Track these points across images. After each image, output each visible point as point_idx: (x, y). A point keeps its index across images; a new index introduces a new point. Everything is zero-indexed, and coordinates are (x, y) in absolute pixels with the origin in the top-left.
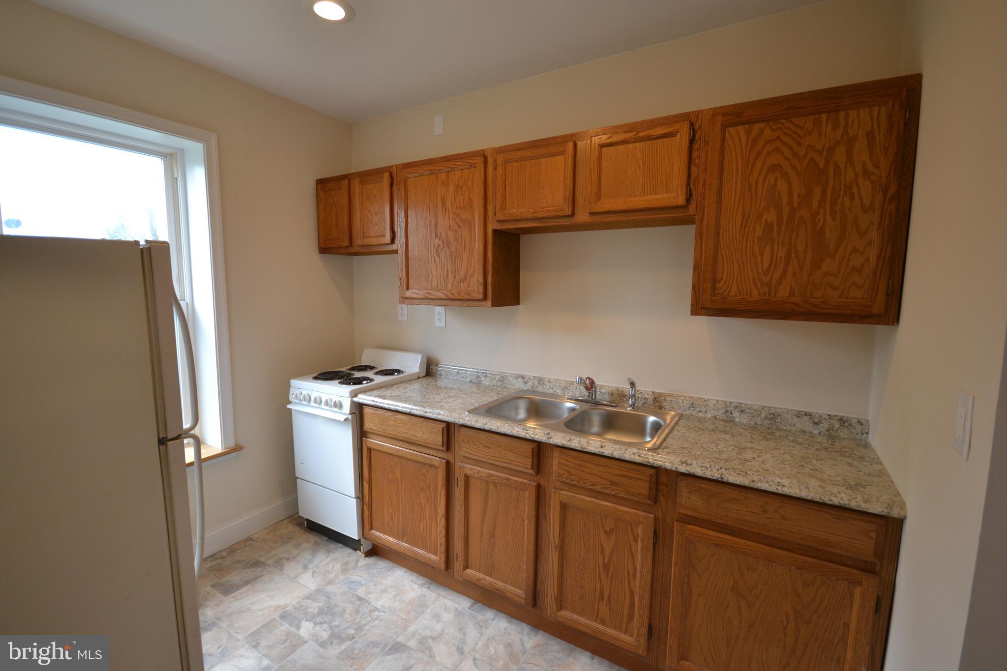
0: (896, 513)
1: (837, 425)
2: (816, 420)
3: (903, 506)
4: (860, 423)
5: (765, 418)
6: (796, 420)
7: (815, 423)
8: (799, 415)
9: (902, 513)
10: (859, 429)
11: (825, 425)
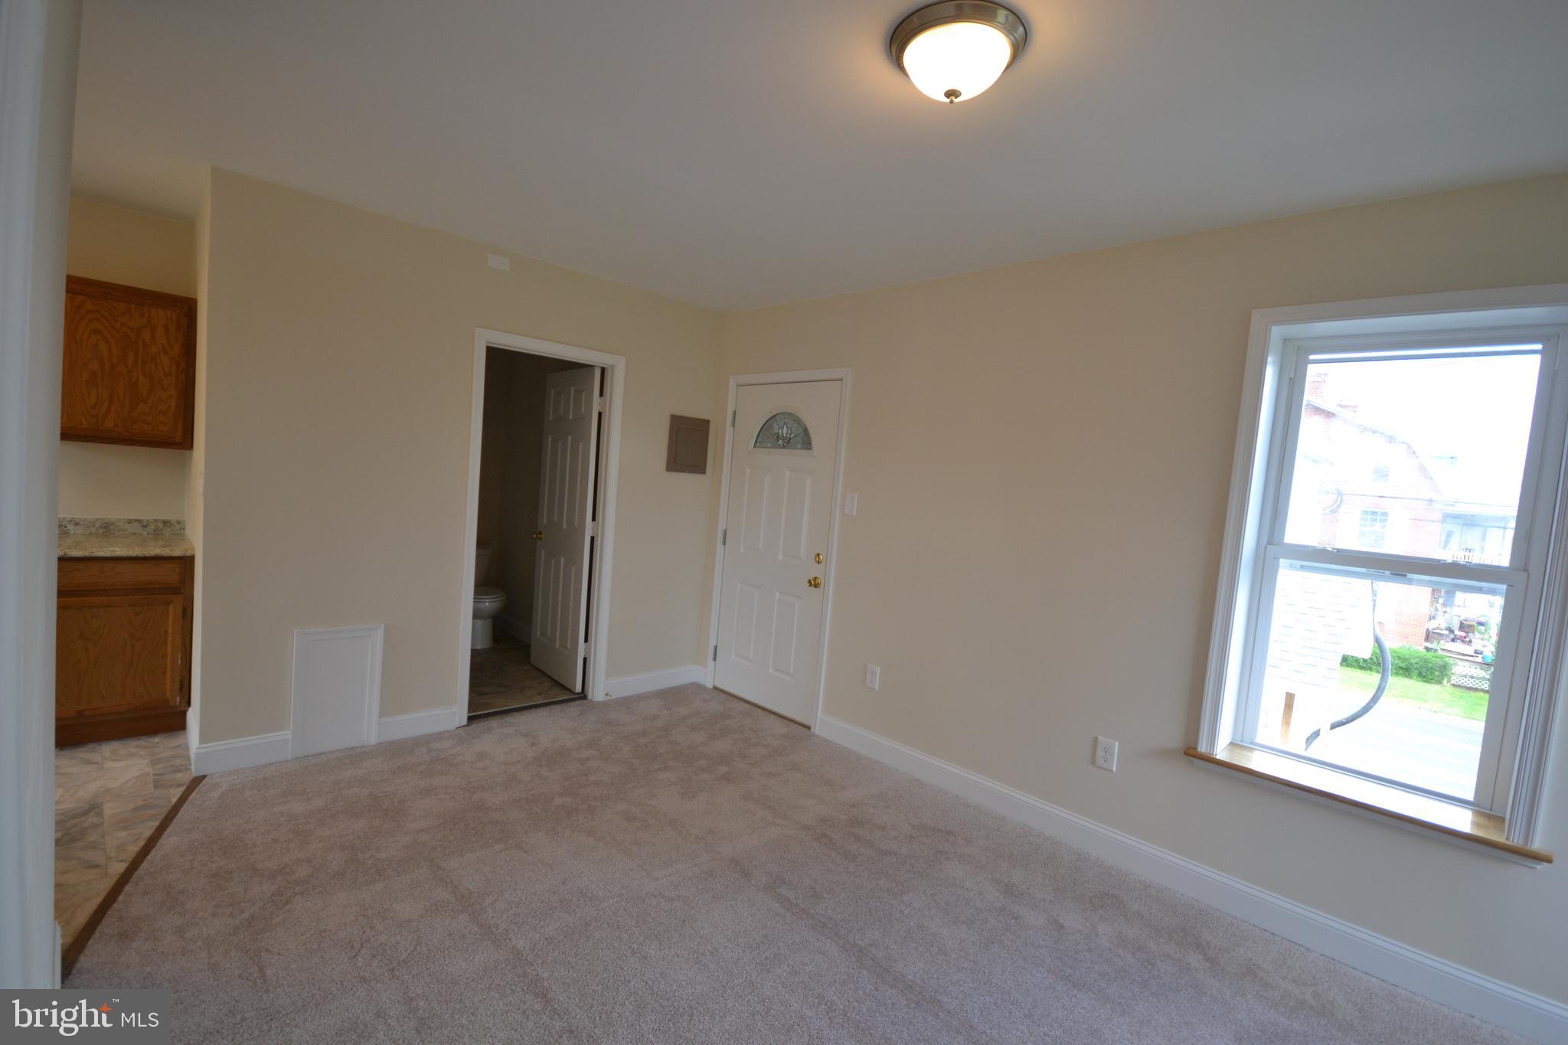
0: (189, 553)
1: (161, 526)
2: (145, 524)
3: (193, 549)
4: (179, 522)
5: (100, 527)
6: (127, 526)
7: (143, 526)
8: (130, 522)
9: (192, 552)
10: (178, 527)
11: (152, 527)
